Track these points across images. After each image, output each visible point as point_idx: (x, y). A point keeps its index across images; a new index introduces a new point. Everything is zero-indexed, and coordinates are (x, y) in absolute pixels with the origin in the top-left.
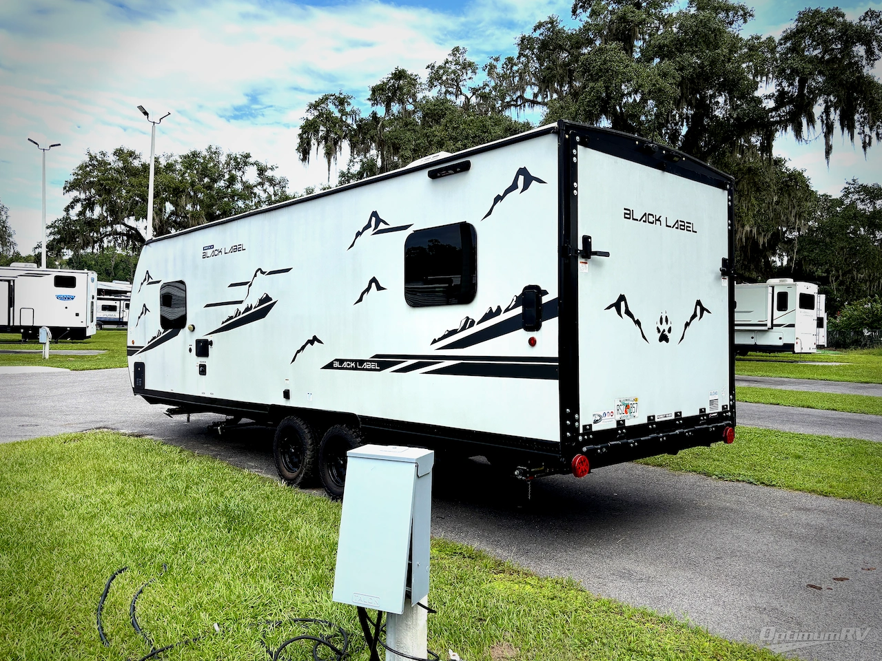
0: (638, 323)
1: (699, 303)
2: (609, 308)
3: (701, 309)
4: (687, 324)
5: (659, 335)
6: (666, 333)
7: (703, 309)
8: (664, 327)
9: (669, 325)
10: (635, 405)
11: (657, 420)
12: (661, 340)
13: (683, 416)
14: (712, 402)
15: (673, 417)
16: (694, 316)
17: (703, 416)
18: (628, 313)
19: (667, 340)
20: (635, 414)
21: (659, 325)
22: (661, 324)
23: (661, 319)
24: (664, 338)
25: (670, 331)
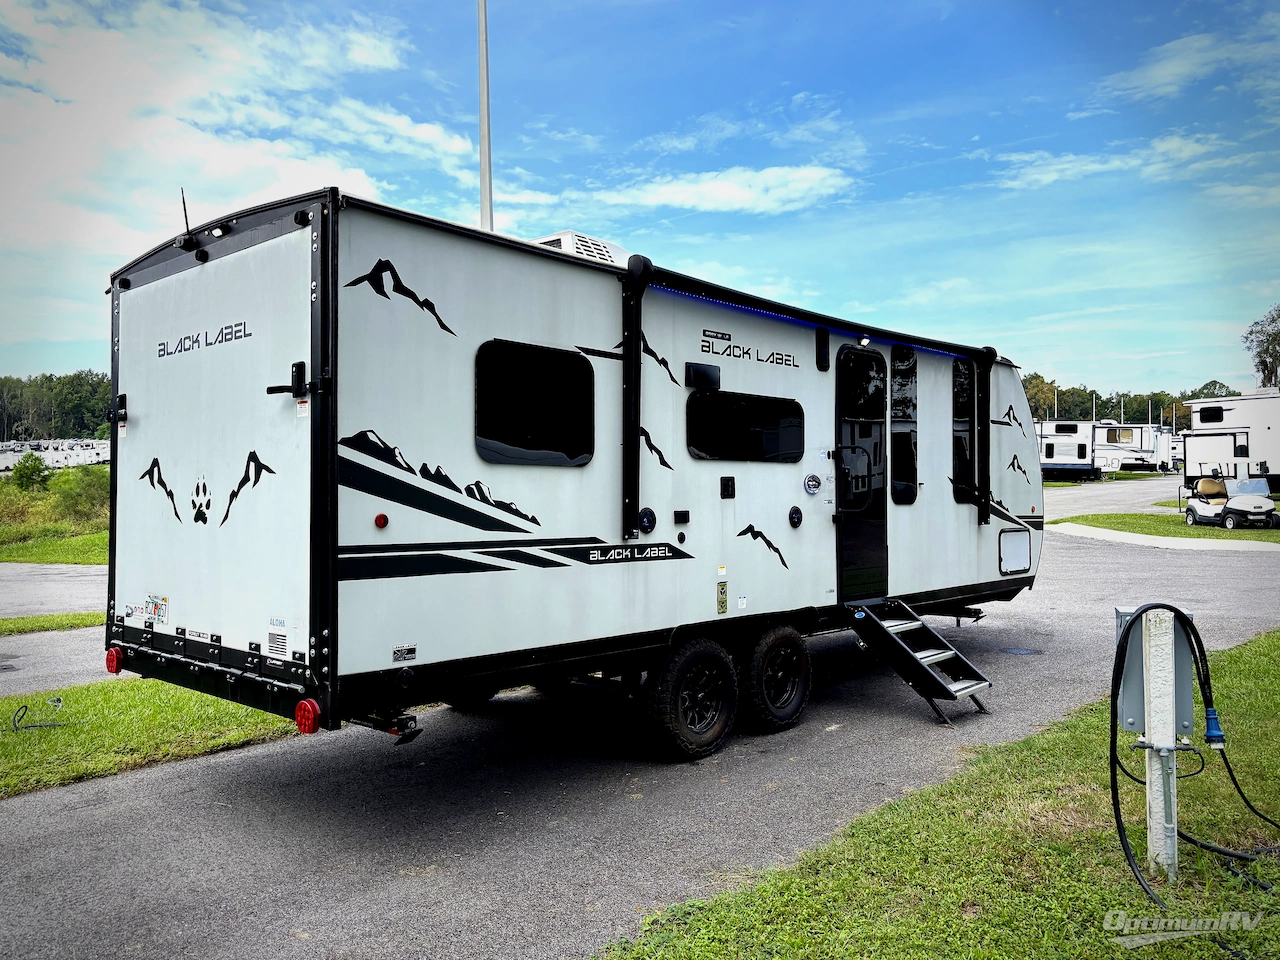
0: (170, 494)
1: (253, 457)
2: (142, 477)
3: (257, 466)
4: (234, 495)
5: (195, 511)
6: (204, 508)
7: (260, 467)
8: (201, 500)
9: (208, 497)
10: (163, 607)
11: (188, 636)
12: (196, 519)
13: (224, 644)
14: (273, 637)
15: (208, 641)
16: (246, 479)
17: (254, 656)
18: (161, 482)
19: (205, 521)
20: (163, 619)
21: (195, 497)
22: (198, 494)
23: (198, 487)
24: (200, 517)
25: (208, 506)
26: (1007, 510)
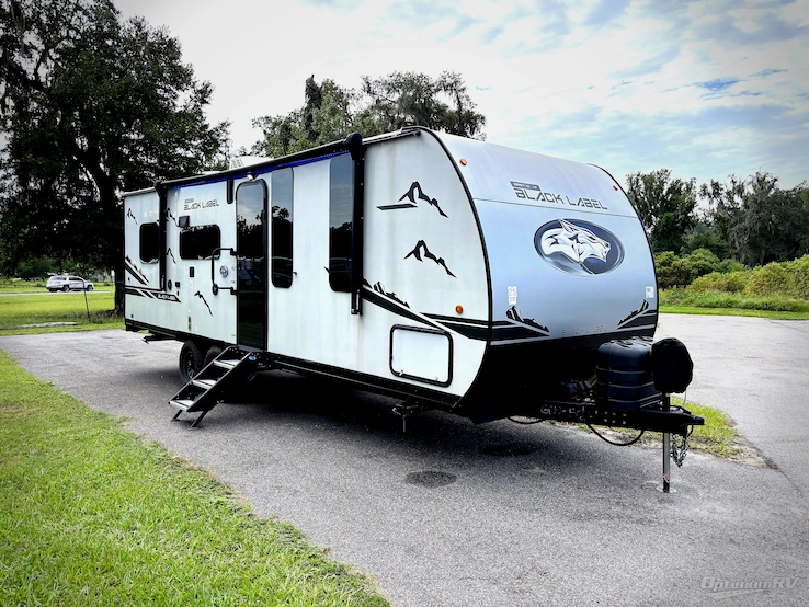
26: (406, 305)
